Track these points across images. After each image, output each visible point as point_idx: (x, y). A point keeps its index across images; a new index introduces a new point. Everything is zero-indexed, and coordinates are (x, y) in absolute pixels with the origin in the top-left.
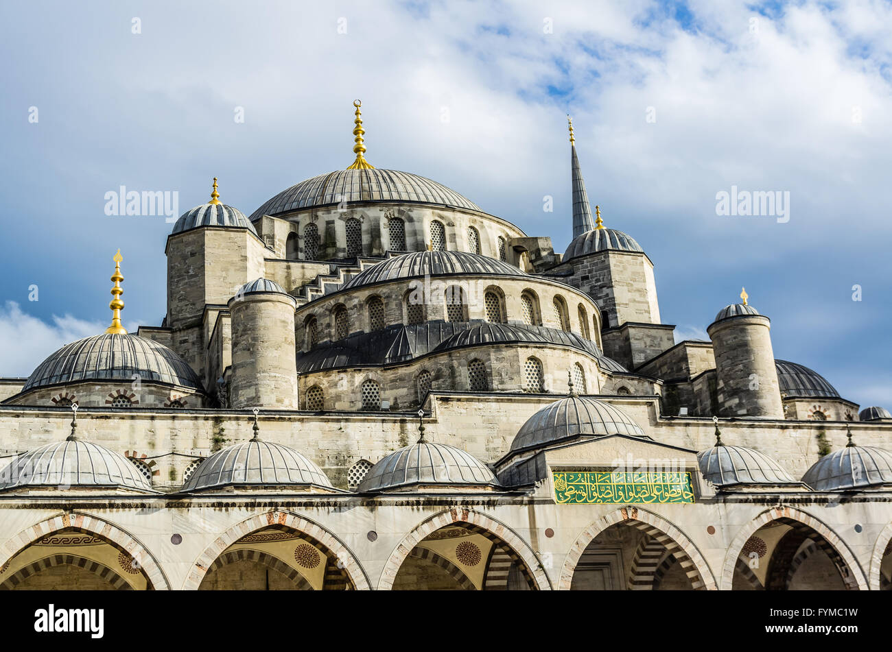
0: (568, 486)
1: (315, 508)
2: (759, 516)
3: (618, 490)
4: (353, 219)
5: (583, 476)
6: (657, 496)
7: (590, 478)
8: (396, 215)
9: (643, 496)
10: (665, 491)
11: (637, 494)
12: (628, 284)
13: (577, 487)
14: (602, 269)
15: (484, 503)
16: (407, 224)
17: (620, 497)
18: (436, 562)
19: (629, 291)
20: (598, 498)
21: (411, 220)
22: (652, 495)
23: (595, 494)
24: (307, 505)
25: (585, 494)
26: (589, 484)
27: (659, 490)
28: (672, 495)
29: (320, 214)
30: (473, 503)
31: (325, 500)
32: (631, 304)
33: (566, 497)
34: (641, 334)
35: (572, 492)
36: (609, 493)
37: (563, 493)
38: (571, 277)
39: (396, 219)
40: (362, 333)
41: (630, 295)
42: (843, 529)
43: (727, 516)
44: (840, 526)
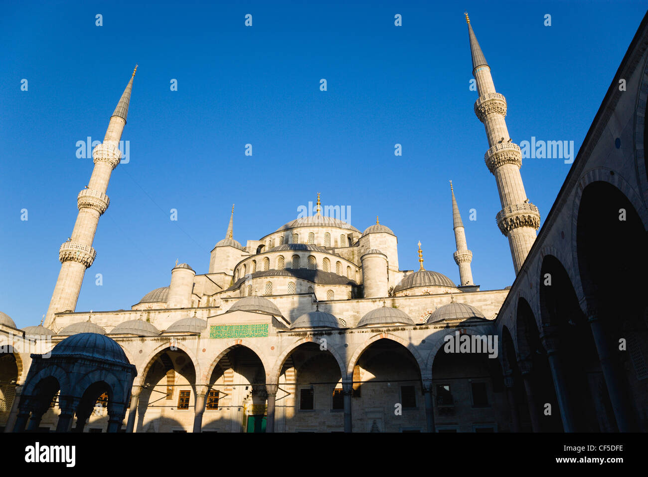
0: (215, 331)
2: (297, 341)
5: (222, 328)
9: (245, 335)
10: (256, 332)
12: (377, 247)
13: (219, 332)
14: (367, 241)
15: (182, 339)
17: (235, 335)
21: (300, 234)
23: (225, 335)
25: (221, 335)
28: (258, 334)
30: (178, 339)
33: (213, 336)
35: (216, 334)
36: (231, 334)
37: (213, 334)
38: (359, 247)
42: (338, 346)
43: (281, 342)
44: (336, 345)
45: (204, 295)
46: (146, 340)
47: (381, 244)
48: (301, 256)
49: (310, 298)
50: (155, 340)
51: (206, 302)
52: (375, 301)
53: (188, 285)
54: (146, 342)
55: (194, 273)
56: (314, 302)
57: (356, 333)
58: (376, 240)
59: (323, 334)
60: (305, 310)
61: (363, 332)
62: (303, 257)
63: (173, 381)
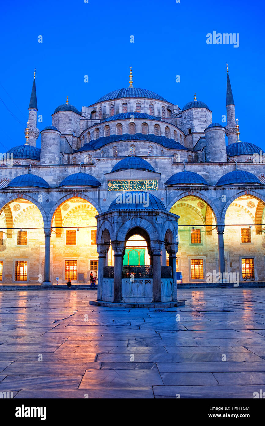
0: (113, 185)
1: (31, 193)
2: (181, 194)
3: (130, 186)
4: (112, 105)
5: (118, 182)
6: (144, 188)
7: (121, 182)
8: (125, 102)
9: (139, 188)
10: (147, 186)
11: (137, 188)
12: (199, 119)
13: (116, 186)
14: (190, 114)
15: (83, 191)
16: (128, 105)
17: (130, 188)
18: (92, 209)
19: (199, 121)
20: (123, 189)
21: (129, 103)
22: (142, 188)
23: (122, 188)
24: (29, 192)
25: (118, 188)
26: (120, 184)
27: (145, 186)
28: (150, 188)
29: (102, 104)
30: (80, 191)
31: (34, 191)
32: (199, 126)
33: (112, 189)
34: (197, 136)
35: (114, 187)
36: (140, 187)
37: (111, 187)
38: (181, 118)
39: (125, 103)
40: (93, 140)
41: (199, 123)
42: (214, 199)
43: (169, 194)
44: (212, 198)
45: (65, 153)
46: (51, 192)
47: (201, 118)
48: (149, 124)
49: (170, 160)
50: (59, 191)
51: (67, 159)
52: (222, 165)
53: (58, 145)
54: (51, 193)
55: (60, 134)
56: (174, 163)
57: (227, 190)
58: (198, 114)
59: (202, 189)
60: (166, 169)
61: (232, 189)
62: (151, 125)
63: (61, 224)
